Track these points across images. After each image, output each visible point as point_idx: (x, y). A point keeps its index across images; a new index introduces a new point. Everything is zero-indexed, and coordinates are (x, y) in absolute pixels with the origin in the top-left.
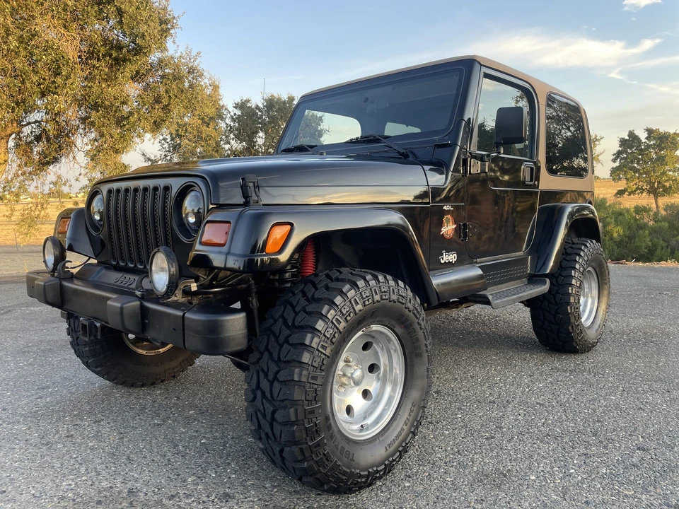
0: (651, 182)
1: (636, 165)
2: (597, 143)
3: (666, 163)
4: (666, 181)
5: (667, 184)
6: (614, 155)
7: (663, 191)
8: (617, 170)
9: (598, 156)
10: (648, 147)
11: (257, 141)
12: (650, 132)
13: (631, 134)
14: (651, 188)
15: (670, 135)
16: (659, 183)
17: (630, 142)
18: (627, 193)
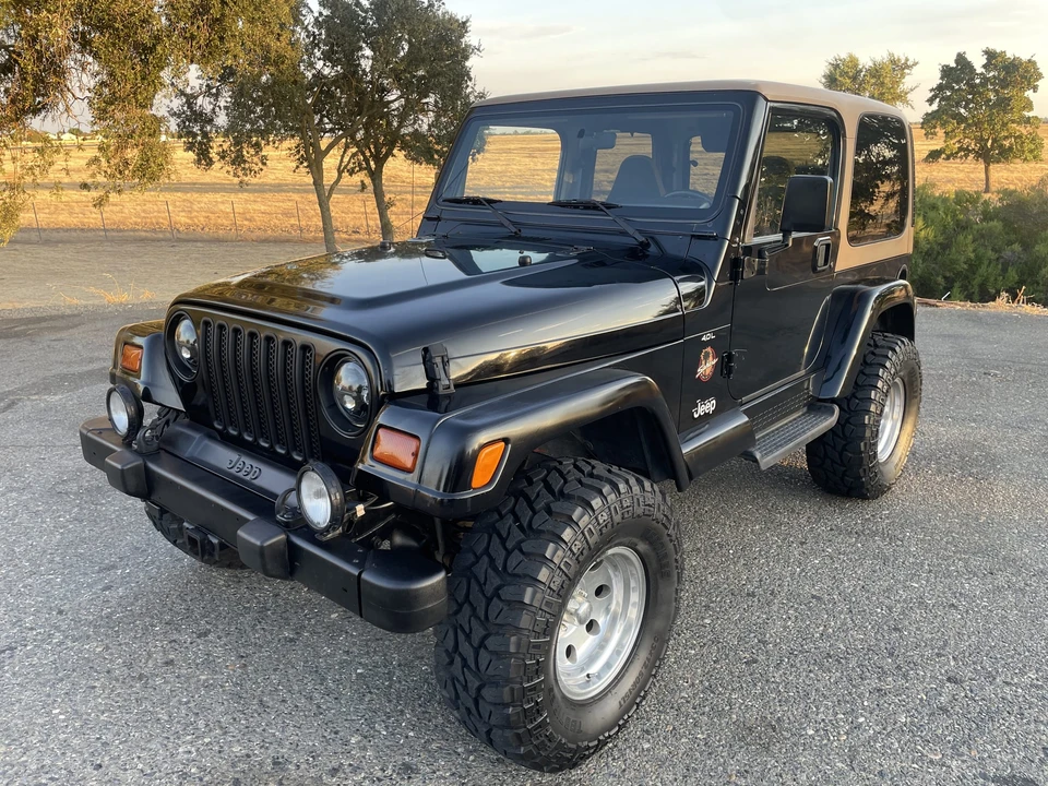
0: (982, 139)
1: (962, 111)
2: (906, 71)
3: (1012, 109)
4: (1006, 138)
5: (1007, 143)
6: (932, 90)
7: (1000, 154)
8: (933, 118)
9: (906, 93)
10: (985, 80)
11: (359, 64)
12: (991, 55)
13: (961, 59)
14: (982, 148)
15: (1021, 64)
16: (994, 141)
17: (957, 73)
18: (943, 156)
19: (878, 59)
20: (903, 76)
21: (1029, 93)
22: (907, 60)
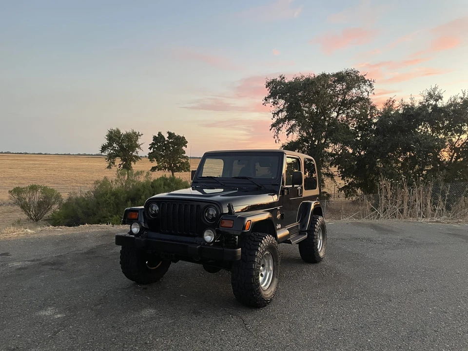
1: (162, 153)
2: (139, 137)
3: (179, 153)
4: (178, 163)
5: (178, 165)
6: (150, 145)
7: (176, 169)
8: (152, 155)
9: (140, 145)
10: (169, 142)
12: (170, 133)
13: (160, 134)
14: (170, 167)
15: (180, 137)
16: (174, 164)
17: (159, 139)
18: (157, 169)
19: (128, 131)
20: (137, 139)
21: (184, 148)
22: (139, 133)
